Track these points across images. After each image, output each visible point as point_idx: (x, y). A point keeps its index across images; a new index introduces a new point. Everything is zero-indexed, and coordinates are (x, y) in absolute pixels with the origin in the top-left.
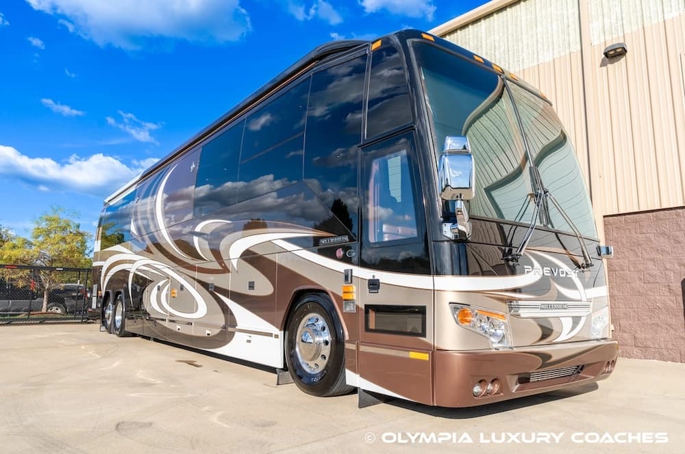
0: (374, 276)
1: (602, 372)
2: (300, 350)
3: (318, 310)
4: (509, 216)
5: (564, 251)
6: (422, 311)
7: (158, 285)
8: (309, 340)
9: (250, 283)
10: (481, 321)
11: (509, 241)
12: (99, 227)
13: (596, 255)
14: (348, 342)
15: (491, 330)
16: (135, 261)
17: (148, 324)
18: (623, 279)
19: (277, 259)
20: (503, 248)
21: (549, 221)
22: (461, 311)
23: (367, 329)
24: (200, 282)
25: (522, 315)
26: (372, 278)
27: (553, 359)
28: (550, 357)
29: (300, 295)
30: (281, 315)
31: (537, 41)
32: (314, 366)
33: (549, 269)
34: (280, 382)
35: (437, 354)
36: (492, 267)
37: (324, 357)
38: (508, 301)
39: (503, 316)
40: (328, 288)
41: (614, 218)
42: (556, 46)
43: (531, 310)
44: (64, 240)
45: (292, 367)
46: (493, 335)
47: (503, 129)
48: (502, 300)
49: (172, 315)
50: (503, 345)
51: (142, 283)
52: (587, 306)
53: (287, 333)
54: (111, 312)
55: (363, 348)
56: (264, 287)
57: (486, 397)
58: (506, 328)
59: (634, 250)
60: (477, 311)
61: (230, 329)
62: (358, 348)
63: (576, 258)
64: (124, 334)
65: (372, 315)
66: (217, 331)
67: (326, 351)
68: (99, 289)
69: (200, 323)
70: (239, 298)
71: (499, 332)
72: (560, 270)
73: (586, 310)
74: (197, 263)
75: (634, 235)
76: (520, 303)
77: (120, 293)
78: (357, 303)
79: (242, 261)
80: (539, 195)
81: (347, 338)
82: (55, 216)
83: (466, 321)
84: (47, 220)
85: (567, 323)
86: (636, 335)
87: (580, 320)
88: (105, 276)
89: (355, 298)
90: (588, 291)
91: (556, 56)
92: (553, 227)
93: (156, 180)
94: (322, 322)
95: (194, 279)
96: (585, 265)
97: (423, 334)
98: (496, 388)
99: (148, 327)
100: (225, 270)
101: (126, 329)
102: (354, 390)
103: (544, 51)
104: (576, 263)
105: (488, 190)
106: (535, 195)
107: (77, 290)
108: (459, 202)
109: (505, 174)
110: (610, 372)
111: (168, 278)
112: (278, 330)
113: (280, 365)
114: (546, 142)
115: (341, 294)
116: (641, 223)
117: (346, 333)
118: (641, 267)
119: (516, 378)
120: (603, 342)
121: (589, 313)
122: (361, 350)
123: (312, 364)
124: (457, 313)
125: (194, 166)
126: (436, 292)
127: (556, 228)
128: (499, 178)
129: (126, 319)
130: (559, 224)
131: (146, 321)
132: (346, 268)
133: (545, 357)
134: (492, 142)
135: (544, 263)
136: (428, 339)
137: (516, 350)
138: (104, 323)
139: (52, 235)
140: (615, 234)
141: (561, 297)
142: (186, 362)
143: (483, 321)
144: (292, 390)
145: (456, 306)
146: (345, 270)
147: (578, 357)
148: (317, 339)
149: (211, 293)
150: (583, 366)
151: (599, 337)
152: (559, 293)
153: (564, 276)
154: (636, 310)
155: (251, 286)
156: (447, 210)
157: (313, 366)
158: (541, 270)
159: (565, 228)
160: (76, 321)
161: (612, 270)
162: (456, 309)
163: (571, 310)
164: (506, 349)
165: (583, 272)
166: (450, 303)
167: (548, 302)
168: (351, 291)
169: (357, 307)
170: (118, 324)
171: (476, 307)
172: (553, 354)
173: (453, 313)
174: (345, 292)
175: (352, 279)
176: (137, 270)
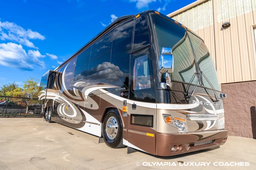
0: (134, 103)
1: (222, 142)
2: (107, 130)
3: (114, 115)
4: (187, 81)
5: (208, 95)
6: (152, 116)
7: (62, 105)
8: (110, 127)
9: (91, 105)
10: (175, 122)
11: (187, 91)
13: (220, 97)
14: (124, 128)
15: (179, 125)
16: (55, 96)
17: (58, 119)
18: (228, 107)
19: (100, 96)
20: (185, 93)
21: (202, 83)
22: (167, 117)
23: (131, 123)
24: (75, 104)
25: (192, 120)
26: (133, 104)
27: (203, 137)
28: (202, 136)
29: (108, 109)
30: (101, 117)
31: (198, 22)
32: (112, 136)
33: (202, 102)
34: (100, 142)
35: (157, 134)
36: (180, 101)
37: (116, 133)
38: (186, 114)
39: (184, 120)
40: (118, 107)
41: (225, 84)
42: (205, 23)
43: (195, 118)
44: (34, 89)
45: (104, 137)
46: (179, 127)
47: (186, 52)
48: (184, 113)
49: (66, 116)
50: (184, 131)
51: (57, 104)
52: (217, 117)
53: (103, 123)
54: (47, 114)
56: (96, 107)
57: (177, 152)
58: (185, 124)
59: (232, 96)
60: (173, 118)
61: (84, 121)
62: (127, 130)
63: (213, 98)
64: (51, 122)
65: (133, 117)
66: (80, 122)
67: (116, 131)
68: (44, 106)
69: (75, 119)
70: (86, 110)
71: (182, 126)
72: (207, 102)
73: (216, 118)
74: (74, 97)
75: (232, 91)
76: (190, 115)
77: (50, 107)
78: (127, 113)
79: (89, 97)
80: (199, 73)
81: (124, 126)
82: (31, 81)
83: (169, 122)
84: (28, 82)
85: (209, 123)
86: (233, 127)
87: (214, 122)
89: (127, 111)
90: (217, 111)
91: (205, 27)
92: (204, 86)
93: (62, 69)
94: (115, 120)
95: (73, 103)
96: (216, 101)
97: (152, 126)
98: (181, 149)
99: (58, 120)
100: (83, 100)
101: (51, 120)
102: (126, 147)
103: (200, 25)
104: (212, 100)
105: (180, 73)
106: (197, 74)
107: (38, 106)
108: (167, 74)
109: (186, 68)
110: (225, 142)
111: (65, 102)
112: (100, 122)
113: (100, 136)
114: (202, 56)
115: (122, 110)
116: (235, 87)
118: (235, 102)
119: (189, 144)
120: (222, 131)
122: (129, 131)
123: (111, 136)
124: (166, 118)
125: (75, 63)
126: (157, 110)
127: (205, 86)
128: (184, 69)
129: (52, 117)
130: (206, 85)
132: (125, 100)
133: (200, 136)
134: (182, 55)
135: (200, 99)
136: (154, 128)
137: (189, 133)
138: (45, 118)
139: (30, 87)
140: (225, 90)
141: (207, 113)
142: (69, 133)
143: (176, 121)
144: (104, 145)
147: (213, 136)
148: (113, 126)
149: (78, 108)
150: (215, 140)
151: (221, 128)
152: (206, 111)
153: (208, 105)
154: (233, 118)
155: (91, 106)
156: (163, 78)
157: (112, 137)
158: (199, 102)
159: (209, 87)
160: (37, 117)
161: (224, 104)
162: (165, 117)
163: (210, 118)
164: (185, 133)
165: (215, 103)
166: (163, 114)
167: (202, 115)
168: (126, 108)
169: (128, 115)
170: (49, 118)
171: (173, 116)
172: (203, 135)
173: (164, 118)
174: (124, 109)
175: (126, 104)
176: (56, 99)
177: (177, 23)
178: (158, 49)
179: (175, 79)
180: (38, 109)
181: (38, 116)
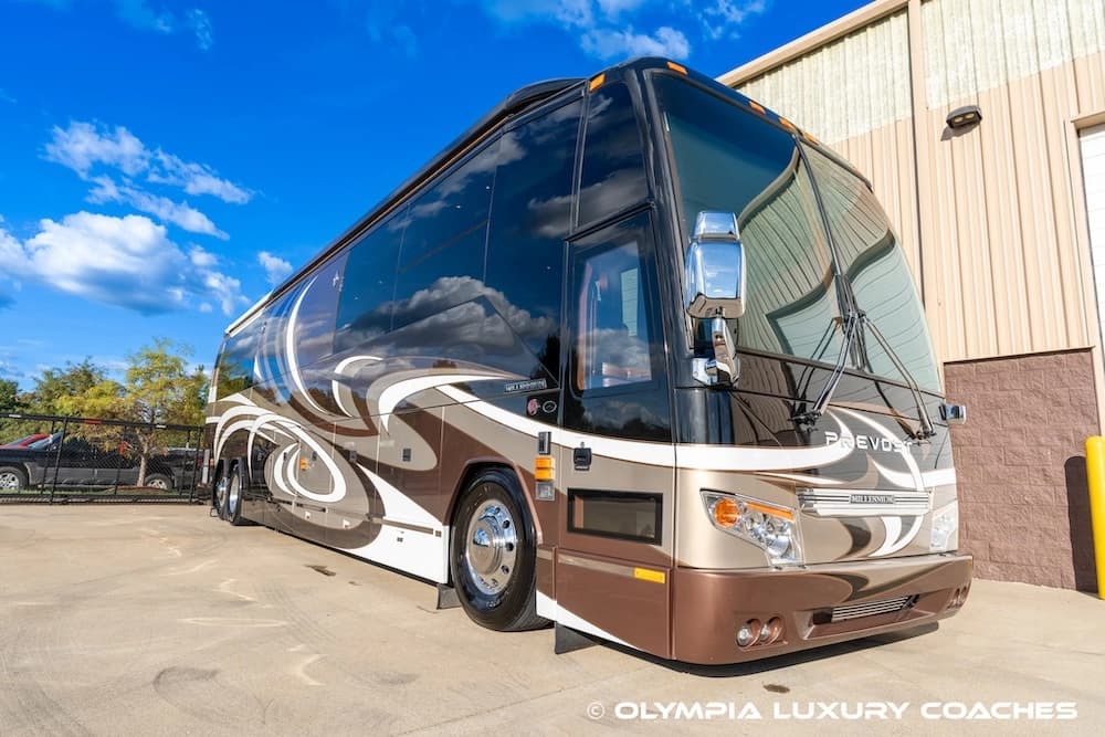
0: (583, 443)
1: (947, 605)
2: (471, 558)
3: (499, 495)
4: (802, 351)
5: (888, 410)
6: (658, 498)
7: (285, 451)
8: (484, 542)
9: (405, 451)
10: (752, 521)
11: (800, 392)
12: (216, 367)
13: (938, 419)
14: (542, 547)
15: (769, 536)
16: (257, 417)
17: (270, 510)
18: (973, 459)
19: (443, 414)
20: (792, 402)
21: (865, 361)
22: (719, 502)
23: (571, 528)
24: (338, 448)
25: (821, 513)
26: (579, 446)
27: (870, 586)
28: (864, 581)
29: (475, 470)
30: (445, 500)
31: (847, 106)
32: (492, 583)
33: (865, 438)
34: (442, 605)
35: (678, 573)
36: (775, 434)
37: (506, 569)
38: (797, 487)
39: (789, 512)
40: (514, 460)
41: (961, 366)
42: (874, 112)
43: (834, 504)
44: (169, 385)
45: (460, 586)
46: (770, 543)
47: (796, 229)
48: (788, 486)
49: (300, 496)
50: (791, 561)
51: (265, 449)
52: (926, 500)
53: (454, 528)
54: (225, 489)
55: (563, 559)
56: (424, 459)
57: (759, 648)
58: (794, 532)
59: (990, 415)
60: (746, 504)
61: (376, 520)
62: (556, 557)
63: (908, 422)
64: (240, 522)
65: (579, 503)
66: (358, 522)
67: (510, 559)
68: (212, 456)
69: (337, 510)
70: (386, 472)
71: (783, 539)
72: (884, 440)
73: (923, 505)
74: (335, 420)
75: (990, 392)
76: (816, 492)
77: (236, 462)
78: (556, 485)
79: (398, 419)
80: (850, 319)
81: (540, 540)
82: (157, 352)
83: (728, 520)
84: (148, 357)
85: (893, 526)
86: (992, 544)
87: (914, 520)
88: (220, 437)
89: (553, 477)
90: (925, 475)
91: (875, 125)
92: (871, 371)
93: (287, 301)
94: (505, 515)
95: (332, 444)
96: (921, 434)
97: (658, 541)
98: (776, 632)
99: (270, 513)
100: (372, 431)
101: (242, 515)
102: (550, 624)
103: (856, 119)
104: (907, 430)
105: (773, 317)
106: (844, 321)
107: (187, 456)
108: (718, 321)
109: (798, 296)
110: (960, 605)
111: (298, 442)
112: (440, 524)
113: (442, 579)
114: (863, 249)
115: (533, 471)
116: (1002, 374)
117: (540, 534)
118: (1001, 441)
119: (809, 615)
120: (949, 558)
121: (927, 511)
122: (560, 561)
123: (488, 579)
124: (713, 506)
125: (337, 278)
126: (678, 471)
127: (878, 372)
128: (791, 300)
129: (243, 501)
130: (881, 367)
131: (267, 505)
132: (543, 430)
133: (858, 581)
134: (779, 245)
135: (857, 428)
136: (664, 549)
137: (809, 569)
138: (216, 505)
139: (155, 380)
140: (961, 391)
141: (884, 484)
142: (313, 567)
143: (755, 520)
144: (458, 618)
146: (540, 434)
147: (911, 582)
148: (496, 541)
149: (352, 465)
150: (917, 596)
151: (943, 548)
152: (881, 477)
153: (889, 449)
154: (993, 506)
155: (407, 455)
156: (700, 338)
157: (490, 582)
158: (853, 440)
159: (894, 376)
160: (183, 500)
161: (956, 445)
162: (712, 499)
163: (898, 505)
164: (793, 569)
165: (919, 444)
166: (702, 490)
167: (864, 492)
168: (548, 466)
169: (557, 492)
170: (233, 508)
171: (743, 498)
172: (871, 578)
173: (707, 507)
174: (539, 468)
175: (549, 448)
176: (259, 429)
177: (760, 111)
178: (683, 220)
179: (752, 343)
180: (188, 468)
181: (187, 497)
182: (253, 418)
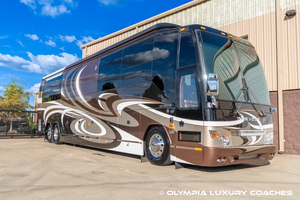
0: (181, 120)
1: (269, 157)
2: (151, 148)
3: (158, 133)
5: (255, 111)
6: (199, 133)
7: (79, 120)
8: (155, 144)
9: (127, 121)
10: (220, 137)
11: (232, 108)
14: (171, 145)
15: (224, 140)
16: (65, 109)
18: (290, 119)
19: (140, 112)
21: (248, 99)
22: (213, 134)
23: (179, 140)
24: (102, 120)
29: (150, 127)
31: (256, 6)
33: (247, 118)
34: (142, 161)
35: (205, 149)
37: (161, 151)
38: (231, 130)
39: (229, 135)
40: (163, 124)
41: (288, 91)
42: (264, 8)
45: (148, 156)
46: (224, 142)
48: (229, 130)
49: (87, 134)
50: (229, 146)
51: (69, 120)
52: (263, 132)
53: (145, 141)
54: (51, 133)
55: (177, 147)
56: (135, 123)
57: (221, 164)
58: (230, 140)
59: (295, 106)
60: (219, 134)
61: (118, 140)
63: (260, 113)
65: (181, 135)
66: (112, 141)
67: (162, 148)
68: (43, 122)
70: (121, 127)
71: (227, 141)
72: (252, 118)
74: (100, 112)
75: (296, 100)
77: (56, 124)
78: (175, 130)
79: (124, 112)
80: (245, 90)
83: (215, 137)
85: (254, 138)
86: (294, 144)
87: (260, 137)
88: (46, 116)
89: (174, 128)
90: (264, 126)
91: (264, 13)
92: (251, 101)
94: (160, 138)
95: (99, 119)
96: (263, 116)
97: (200, 142)
98: (225, 160)
100: (115, 115)
101: (61, 141)
102: (173, 163)
103: (259, 10)
104: (259, 115)
106: (243, 90)
110: (273, 157)
111: (84, 118)
112: (141, 140)
113: (141, 154)
116: (299, 94)
117: (171, 142)
118: (298, 114)
119: (233, 157)
120: (269, 146)
121: (264, 135)
122: (176, 148)
123: (156, 154)
125: (97, 67)
126: (204, 127)
129: (61, 136)
133: (244, 150)
135: (245, 116)
136: (201, 143)
137: (232, 147)
138: (46, 138)
140: (287, 99)
141: (252, 128)
145: (211, 132)
146: (170, 118)
148: (158, 144)
149: (108, 125)
150: (261, 154)
151: (268, 144)
153: (254, 120)
154: (295, 133)
156: (209, 99)
157: (157, 154)
158: (244, 118)
159: (256, 102)
160: (29, 137)
161: (286, 115)
163: (256, 133)
165: (262, 118)
166: (209, 131)
167: (247, 130)
168: (172, 125)
169: (175, 132)
171: (218, 132)
172: (247, 150)
173: (211, 134)
174: (170, 126)
175: (173, 121)
176: (66, 113)
182: (63, 109)
